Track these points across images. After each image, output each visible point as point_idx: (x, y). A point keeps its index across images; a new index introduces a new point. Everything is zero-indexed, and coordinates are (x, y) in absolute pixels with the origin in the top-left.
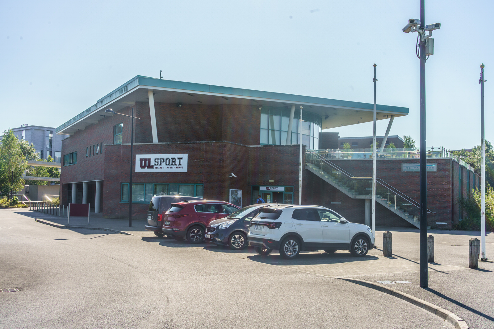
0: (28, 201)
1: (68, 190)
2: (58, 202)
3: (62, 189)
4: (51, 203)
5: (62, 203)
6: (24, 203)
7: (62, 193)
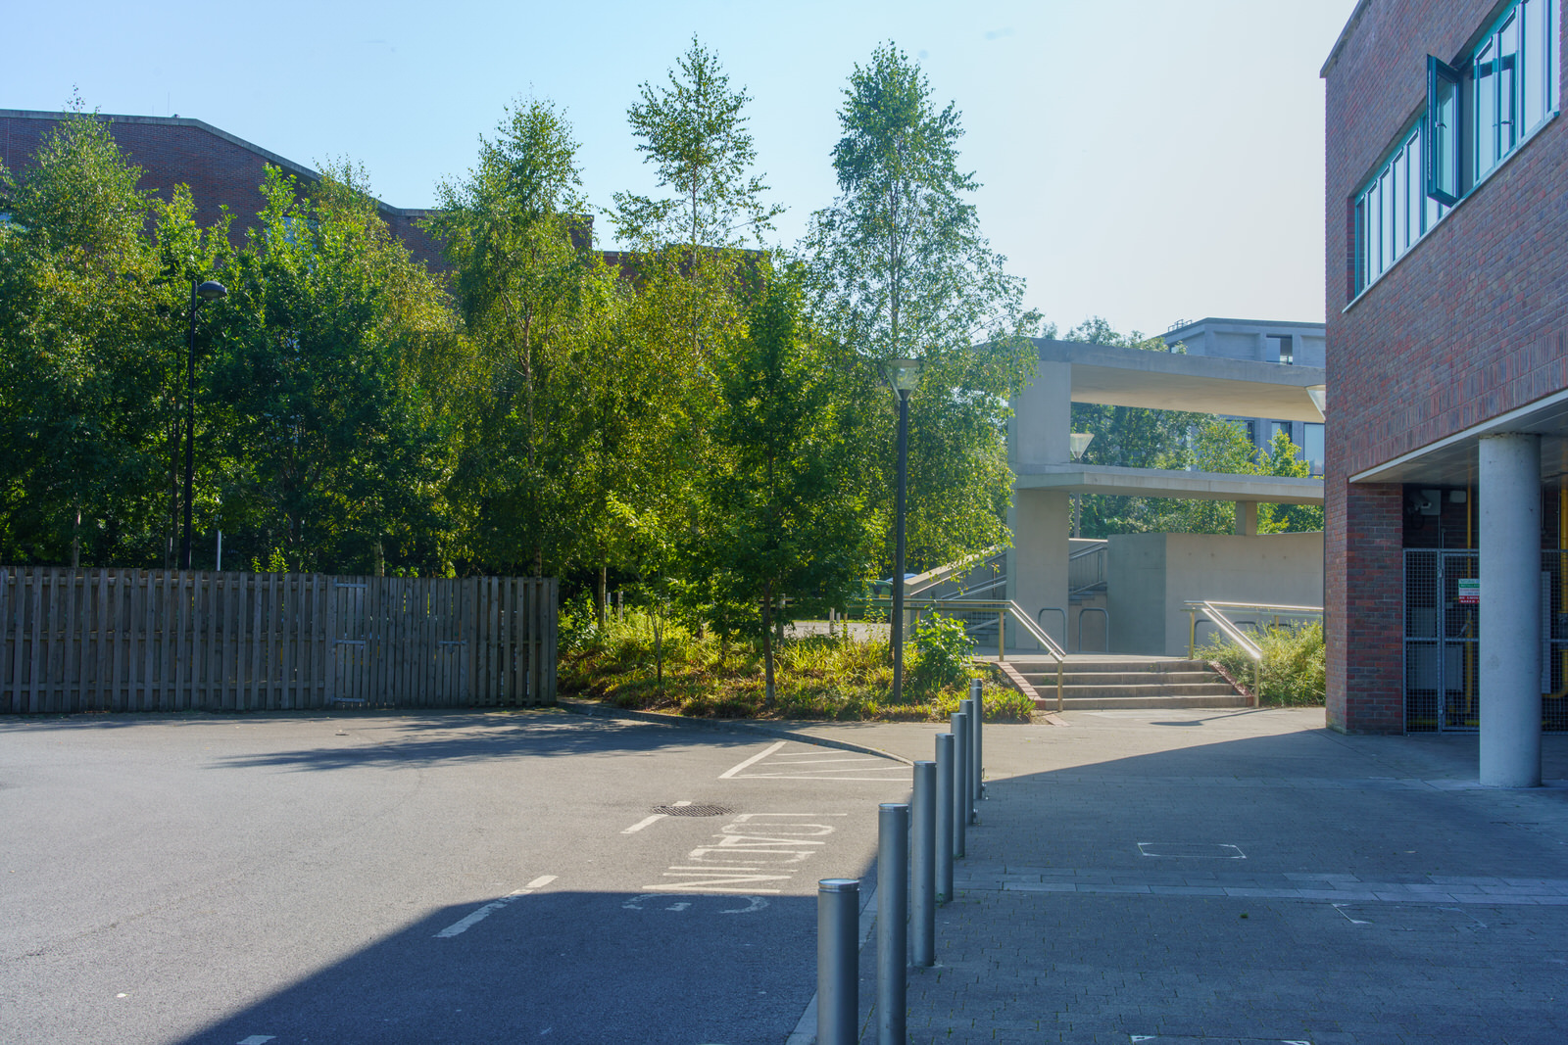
0: (1045, 652)
1: (1406, 545)
2: (1315, 665)
3: (1344, 536)
4: (1257, 673)
5: (1349, 677)
6: (1018, 678)
7: (1350, 577)
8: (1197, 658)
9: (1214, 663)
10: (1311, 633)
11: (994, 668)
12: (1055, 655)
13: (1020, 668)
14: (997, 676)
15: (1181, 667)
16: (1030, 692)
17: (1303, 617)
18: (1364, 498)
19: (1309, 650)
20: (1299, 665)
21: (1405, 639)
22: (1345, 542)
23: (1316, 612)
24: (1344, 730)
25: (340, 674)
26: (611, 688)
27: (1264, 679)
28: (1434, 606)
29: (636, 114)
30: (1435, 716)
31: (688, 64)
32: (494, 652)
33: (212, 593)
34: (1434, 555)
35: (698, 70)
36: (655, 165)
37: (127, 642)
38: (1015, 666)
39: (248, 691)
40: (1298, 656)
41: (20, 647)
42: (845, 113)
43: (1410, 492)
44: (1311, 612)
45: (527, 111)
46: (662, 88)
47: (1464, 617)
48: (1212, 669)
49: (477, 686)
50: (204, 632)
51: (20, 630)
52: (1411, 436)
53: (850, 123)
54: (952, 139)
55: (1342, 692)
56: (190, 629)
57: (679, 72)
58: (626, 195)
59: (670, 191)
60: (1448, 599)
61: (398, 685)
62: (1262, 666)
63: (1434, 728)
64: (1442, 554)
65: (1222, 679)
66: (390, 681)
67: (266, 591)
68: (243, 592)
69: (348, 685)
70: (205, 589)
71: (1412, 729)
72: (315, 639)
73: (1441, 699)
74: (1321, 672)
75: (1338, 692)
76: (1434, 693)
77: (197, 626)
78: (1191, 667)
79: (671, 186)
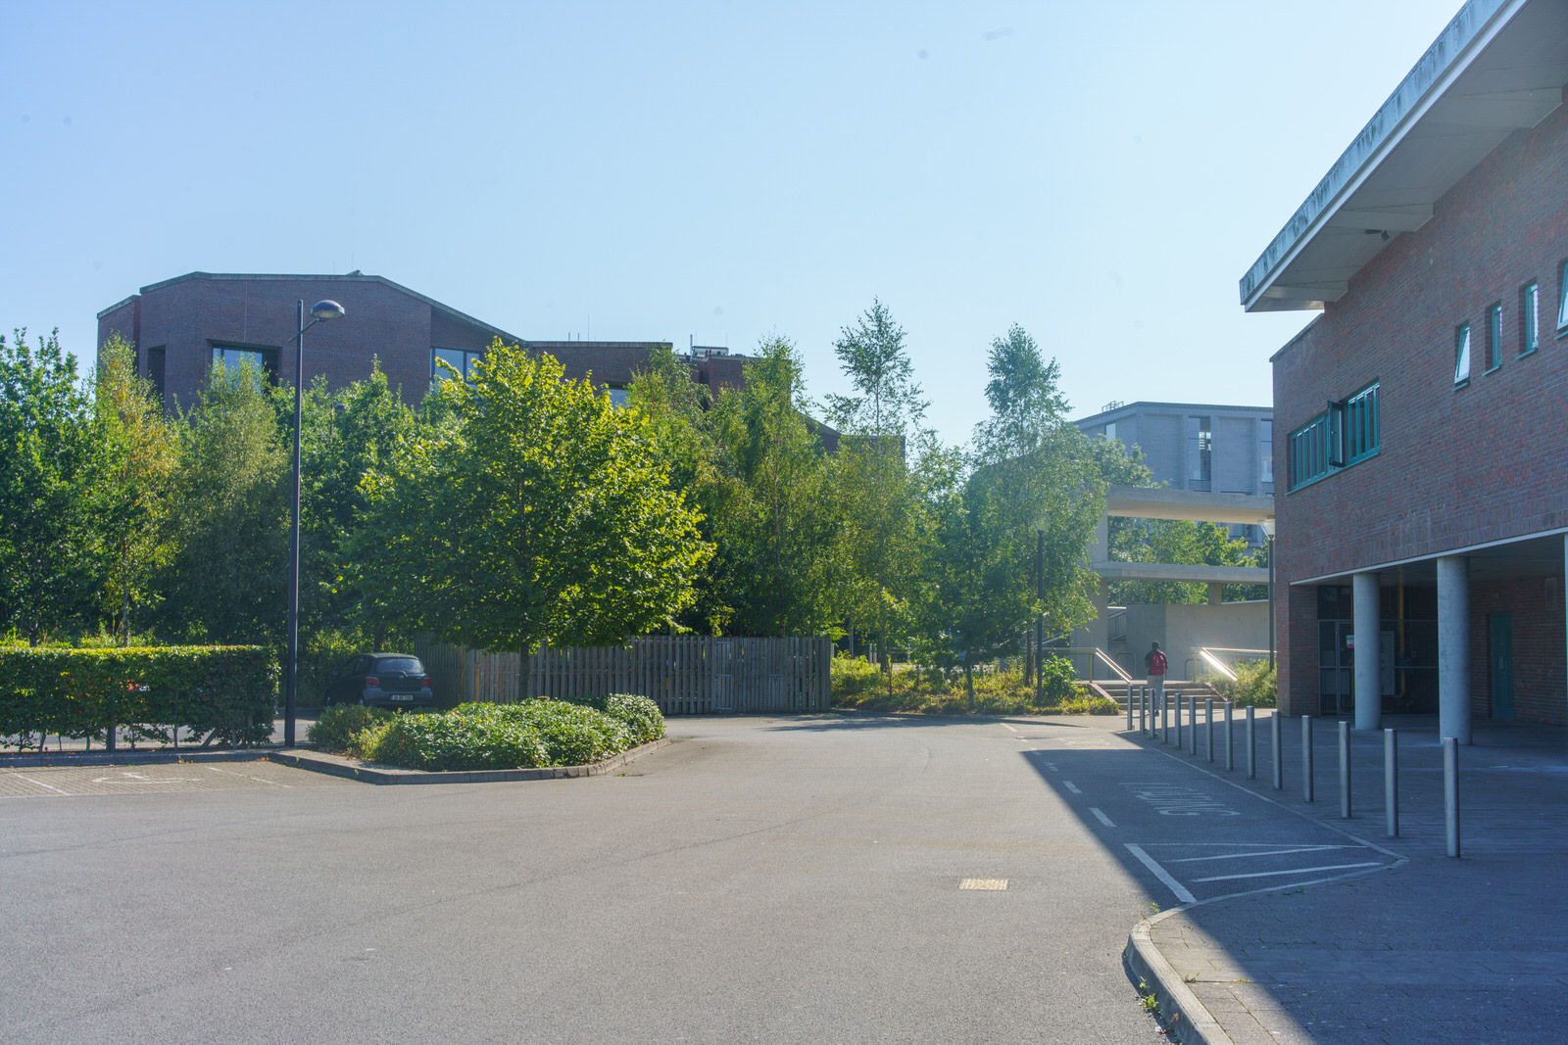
0: (1119, 678)
1: (1319, 617)
2: (1267, 684)
3: (1288, 613)
4: (1234, 690)
5: (1291, 687)
6: (1103, 692)
7: (1291, 635)
8: (1198, 681)
9: (1209, 684)
10: (1263, 666)
11: (1089, 687)
12: (1127, 679)
13: (1104, 687)
14: (1092, 691)
15: (1189, 686)
16: (1111, 700)
17: (1257, 656)
18: (1299, 593)
19: (1263, 676)
20: (1258, 684)
21: (1319, 667)
22: (1287, 616)
23: (1265, 654)
24: (1288, 715)
25: (719, 694)
26: (861, 701)
27: (1238, 692)
28: (1334, 650)
29: (840, 346)
30: (1336, 708)
31: (873, 314)
32: (797, 680)
33: (656, 646)
34: (1333, 623)
35: (879, 319)
36: (852, 377)
37: (614, 676)
38: (1100, 685)
39: (673, 703)
40: (1256, 679)
41: (563, 679)
42: (991, 365)
43: (1321, 589)
44: (1262, 653)
45: (773, 343)
46: (857, 329)
47: (1348, 654)
48: (1207, 687)
49: (789, 701)
50: (651, 669)
51: (563, 669)
52: (1322, 568)
53: (995, 369)
54: (1054, 380)
55: (1287, 696)
56: (645, 668)
57: (865, 319)
58: (833, 395)
59: (861, 393)
60: (1341, 646)
61: (748, 700)
62: (1237, 685)
63: (1335, 714)
64: (1338, 623)
65: (1214, 693)
66: (744, 698)
67: (682, 646)
68: (670, 647)
69: (723, 700)
70: (652, 646)
71: (1323, 714)
72: (706, 674)
73: (1338, 698)
74: (1270, 688)
75: (1284, 697)
76: (1335, 695)
77: (648, 667)
78: (1195, 686)
79: (863, 390)
